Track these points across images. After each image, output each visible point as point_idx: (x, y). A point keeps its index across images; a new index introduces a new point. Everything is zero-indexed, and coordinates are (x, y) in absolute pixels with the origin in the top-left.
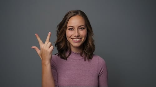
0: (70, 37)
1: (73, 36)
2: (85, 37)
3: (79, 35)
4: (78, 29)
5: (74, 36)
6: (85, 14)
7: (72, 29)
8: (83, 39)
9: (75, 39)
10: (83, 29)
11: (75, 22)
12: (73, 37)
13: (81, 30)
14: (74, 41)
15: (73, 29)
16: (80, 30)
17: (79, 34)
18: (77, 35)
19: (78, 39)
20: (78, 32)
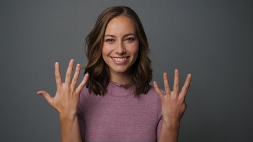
0: (108, 55)
1: (113, 52)
2: (135, 55)
3: (125, 51)
4: (123, 40)
5: (116, 53)
6: (135, 14)
7: (111, 40)
8: (131, 58)
9: (118, 58)
10: (131, 40)
11: (117, 27)
12: (113, 55)
13: (128, 43)
14: (115, 61)
15: (114, 40)
16: (126, 42)
17: (125, 49)
18: (120, 51)
19: (123, 58)
20: (123, 46)
